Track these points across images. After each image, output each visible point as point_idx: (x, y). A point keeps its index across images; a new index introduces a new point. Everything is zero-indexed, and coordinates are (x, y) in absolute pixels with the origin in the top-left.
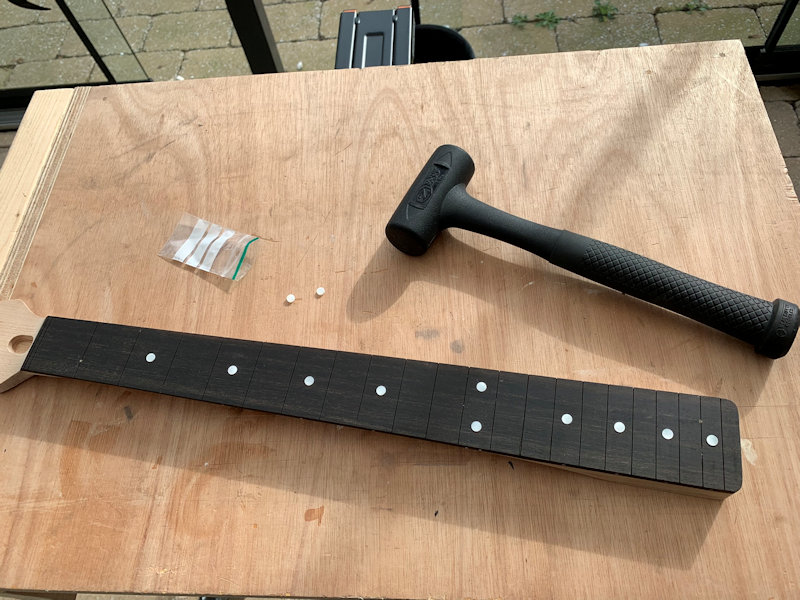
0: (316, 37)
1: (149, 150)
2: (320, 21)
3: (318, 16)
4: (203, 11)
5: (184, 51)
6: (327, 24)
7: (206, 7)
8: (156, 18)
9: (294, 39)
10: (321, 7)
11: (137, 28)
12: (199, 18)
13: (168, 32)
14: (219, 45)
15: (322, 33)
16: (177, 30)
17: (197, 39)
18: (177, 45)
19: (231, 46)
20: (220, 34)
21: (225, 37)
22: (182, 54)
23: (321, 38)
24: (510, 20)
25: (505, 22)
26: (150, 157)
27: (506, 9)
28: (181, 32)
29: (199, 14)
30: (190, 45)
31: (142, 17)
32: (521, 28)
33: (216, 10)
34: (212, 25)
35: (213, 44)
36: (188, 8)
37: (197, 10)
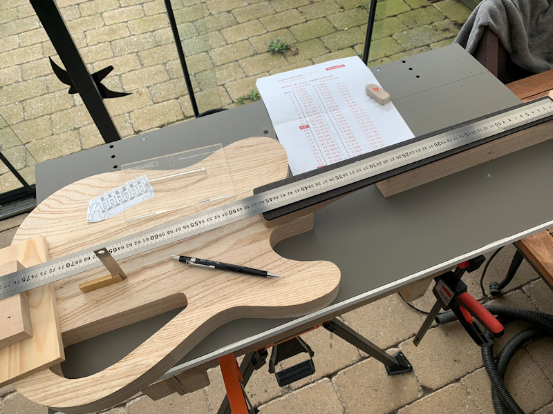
0: (133, 133)
2: (131, 124)
3: (129, 121)
4: (56, 134)
6: (136, 124)
7: (58, 132)
8: (27, 145)
10: (129, 116)
11: (17, 154)
12: (56, 139)
13: (39, 151)
15: (136, 130)
16: (44, 149)
19: (82, 150)
20: (73, 145)
21: (78, 146)
23: (136, 133)
24: (235, 101)
25: (233, 102)
27: (231, 95)
28: (48, 149)
29: (56, 137)
32: (243, 103)
33: (65, 132)
34: (66, 141)
36: (46, 135)
37: (53, 135)
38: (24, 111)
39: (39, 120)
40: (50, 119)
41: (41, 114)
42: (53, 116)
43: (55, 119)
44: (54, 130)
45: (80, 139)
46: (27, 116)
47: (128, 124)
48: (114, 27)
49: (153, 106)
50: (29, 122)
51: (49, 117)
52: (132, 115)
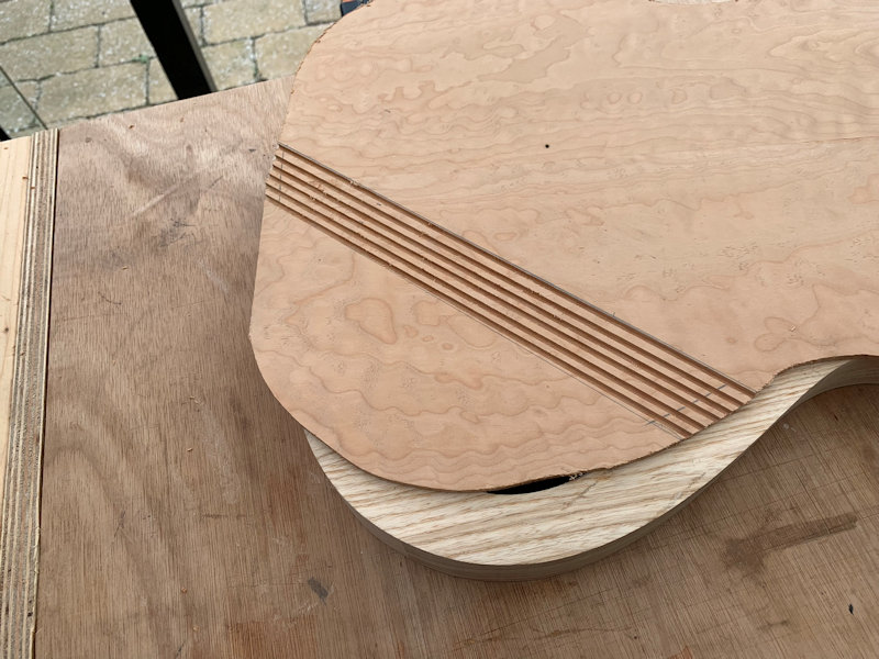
0: (253, 80)
1: (187, 196)
2: (255, 61)
3: (252, 56)
4: (104, 66)
6: (264, 64)
7: (107, 62)
8: (44, 83)
9: (228, 86)
10: (253, 45)
12: (101, 76)
13: (63, 97)
14: (134, 105)
16: (75, 94)
17: (104, 100)
18: (80, 112)
19: (148, 104)
20: (132, 92)
23: (259, 81)
26: (192, 207)
28: (82, 96)
29: (100, 71)
30: (96, 110)
31: (27, 83)
33: (120, 64)
34: (121, 81)
35: (125, 105)
36: (84, 65)
37: (97, 67)
38: (52, 14)
39: (75, 33)
40: (98, 33)
41: (82, 23)
42: (103, 29)
43: (107, 34)
44: (101, 57)
45: (147, 83)
46: (56, 24)
47: (247, 62)
49: (304, 30)
50: (57, 36)
51: (96, 29)
52: (257, 46)
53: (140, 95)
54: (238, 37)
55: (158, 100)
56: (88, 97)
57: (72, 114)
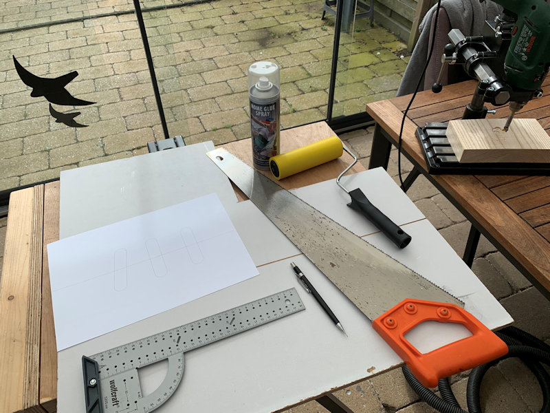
0: (103, 155)
2: (103, 147)
4: (26, 154)
5: (19, 176)
6: (107, 148)
7: (28, 152)
9: (90, 158)
10: (102, 141)
12: (25, 158)
15: (107, 153)
16: (11, 167)
17: (27, 169)
18: (15, 174)
19: (49, 168)
20: (41, 164)
22: (18, 178)
23: (106, 155)
24: (208, 130)
25: (206, 131)
27: (205, 125)
28: (14, 167)
30: (23, 173)
34: (34, 160)
35: (38, 169)
36: (15, 155)
37: (22, 154)
39: (10, 142)
40: (23, 141)
41: (13, 137)
42: (26, 139)
43: (28, 141)
44: (24, 151)
45: (49, 160)
47: (99, 147)
48: (100, 68)
49: (126, 133)
51: (22, 139)
52: (105, 140)
53: (45, 165)
54: (94, 137)
55: (55, 166)
56: (18, 167)
57: (9, 176)
